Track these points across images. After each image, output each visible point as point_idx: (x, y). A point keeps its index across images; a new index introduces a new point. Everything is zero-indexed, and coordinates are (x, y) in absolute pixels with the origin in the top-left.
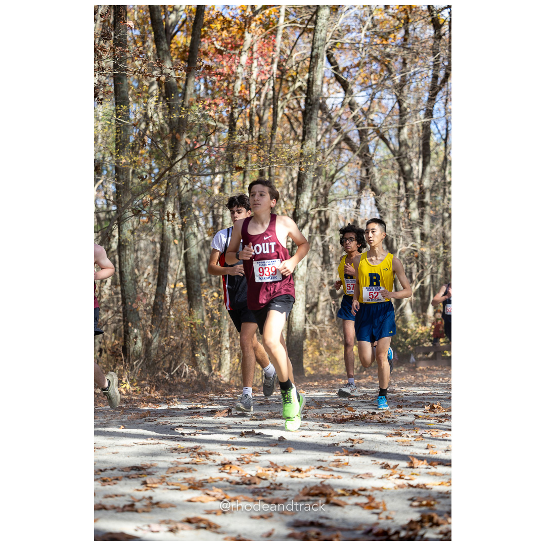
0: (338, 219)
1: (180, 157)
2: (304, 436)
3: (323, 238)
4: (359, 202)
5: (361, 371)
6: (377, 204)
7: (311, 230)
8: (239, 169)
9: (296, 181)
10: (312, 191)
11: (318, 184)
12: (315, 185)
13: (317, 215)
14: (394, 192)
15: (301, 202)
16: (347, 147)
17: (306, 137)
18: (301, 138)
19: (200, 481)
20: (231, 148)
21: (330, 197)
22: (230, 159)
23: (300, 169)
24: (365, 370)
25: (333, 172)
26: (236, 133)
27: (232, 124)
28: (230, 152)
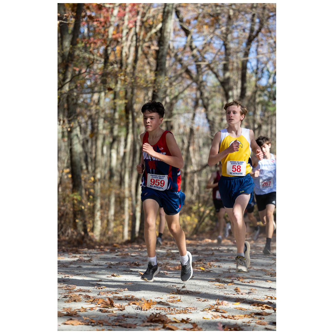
0: (179, 127)
1: (68, 80)
4: (194, 115)
5: (192, 235)
6: (207, 118)
8: (110, 89)
11: (166, 103)
13: (164, 124)
14: (219, 109)
16: (187, 76)
17: (158, 68)
18: (154, 68)
19: (75, 310)
20: (105, 74)
21: (174, 111)
22: (104, 82)
23: (154, 91)
24: (196, 234)
25: (176, 94)
26: (109, 64)
27: (106, 57)
28: (104, 78)
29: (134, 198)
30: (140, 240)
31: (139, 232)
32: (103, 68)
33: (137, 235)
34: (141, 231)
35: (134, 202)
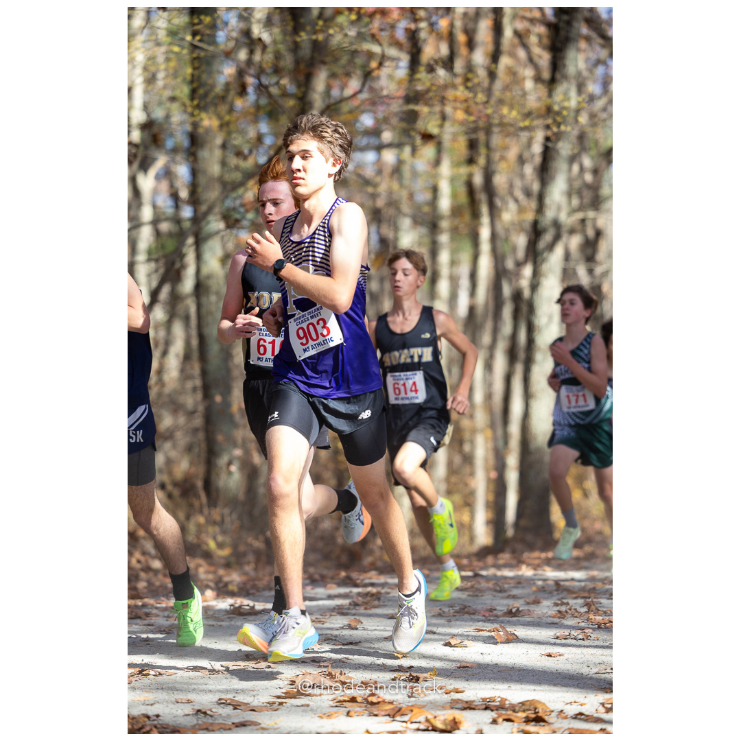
2: (549, 655)
3: (590, 271)
7: (567, 256)
8: (427, 137)
9: (538, 160)
10: (570, 181)
11: (582, 169)
12: (576, 168)
13: (579, 227)
15: (548, 201)
17: (558, 76)
18: (546, 75)
20: (413, 97)
22: (412, 117)
23: (547, 139)
26: (422, 69)
27: (414, 51)
28: (412, 107)
29: (500, 432)
30: (519, 546)
31: (517, 525)
32: (407, 78)
33: (510, 532)
34: (523, 522)
35: (501, 443)
